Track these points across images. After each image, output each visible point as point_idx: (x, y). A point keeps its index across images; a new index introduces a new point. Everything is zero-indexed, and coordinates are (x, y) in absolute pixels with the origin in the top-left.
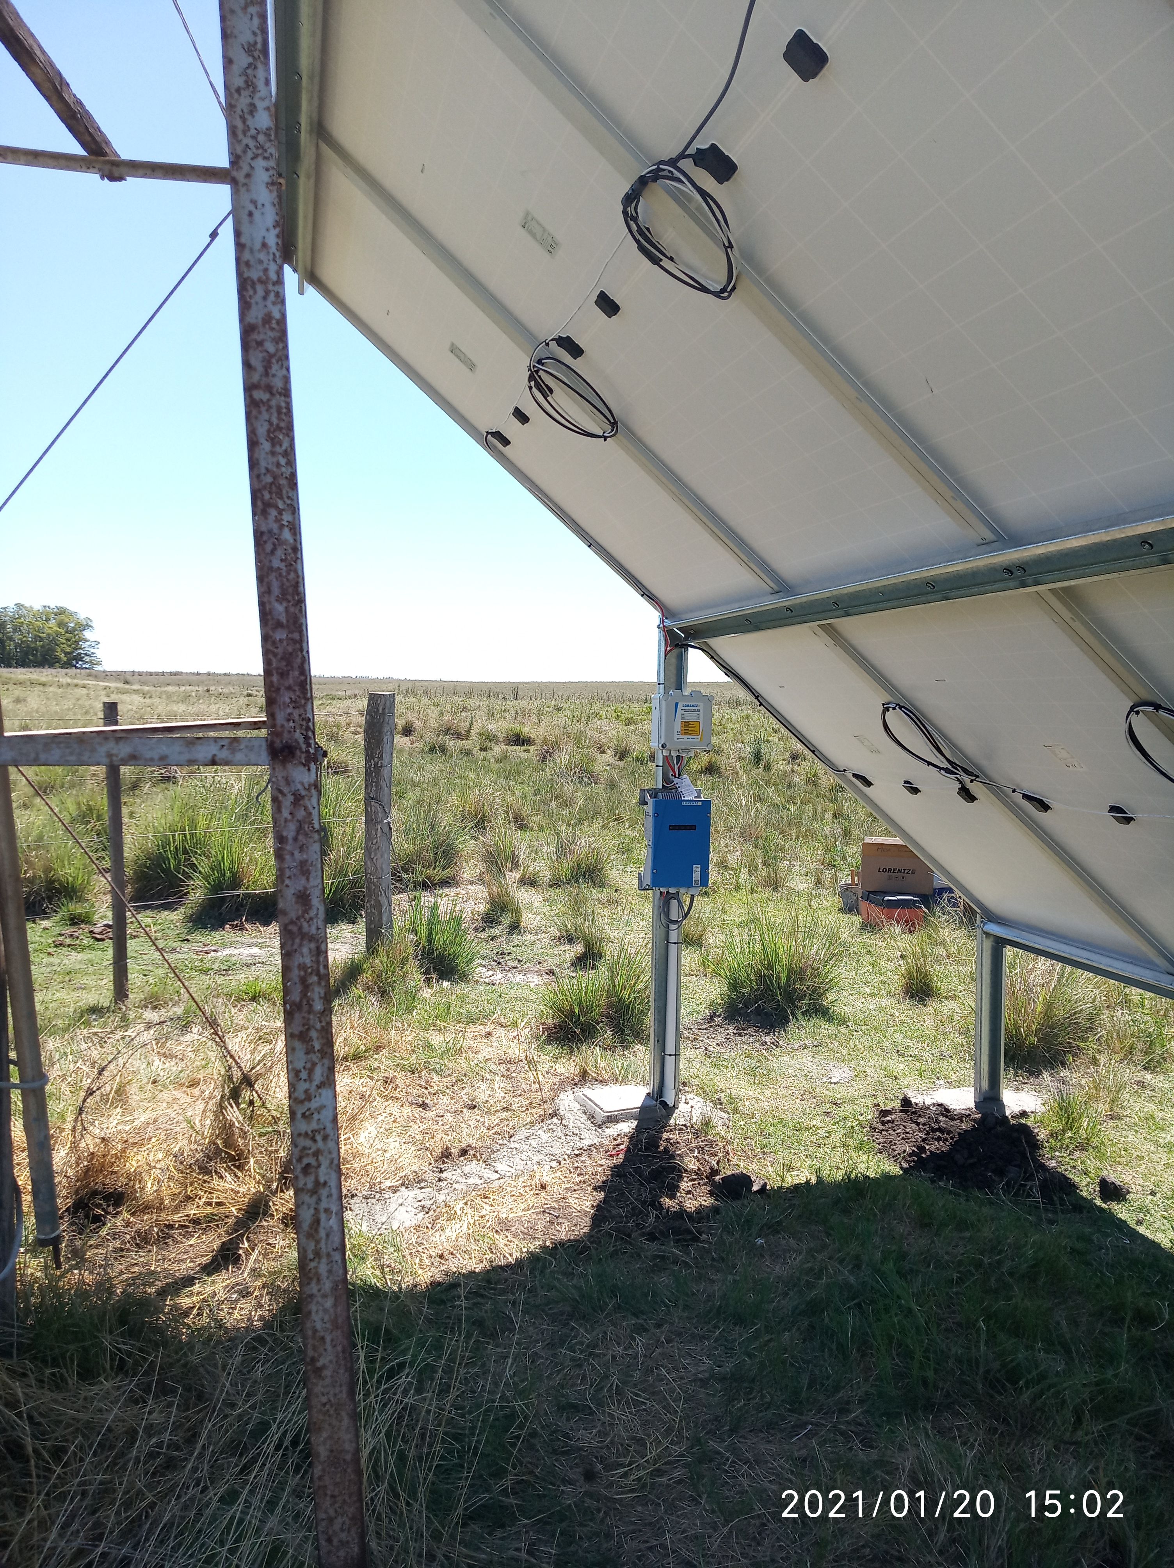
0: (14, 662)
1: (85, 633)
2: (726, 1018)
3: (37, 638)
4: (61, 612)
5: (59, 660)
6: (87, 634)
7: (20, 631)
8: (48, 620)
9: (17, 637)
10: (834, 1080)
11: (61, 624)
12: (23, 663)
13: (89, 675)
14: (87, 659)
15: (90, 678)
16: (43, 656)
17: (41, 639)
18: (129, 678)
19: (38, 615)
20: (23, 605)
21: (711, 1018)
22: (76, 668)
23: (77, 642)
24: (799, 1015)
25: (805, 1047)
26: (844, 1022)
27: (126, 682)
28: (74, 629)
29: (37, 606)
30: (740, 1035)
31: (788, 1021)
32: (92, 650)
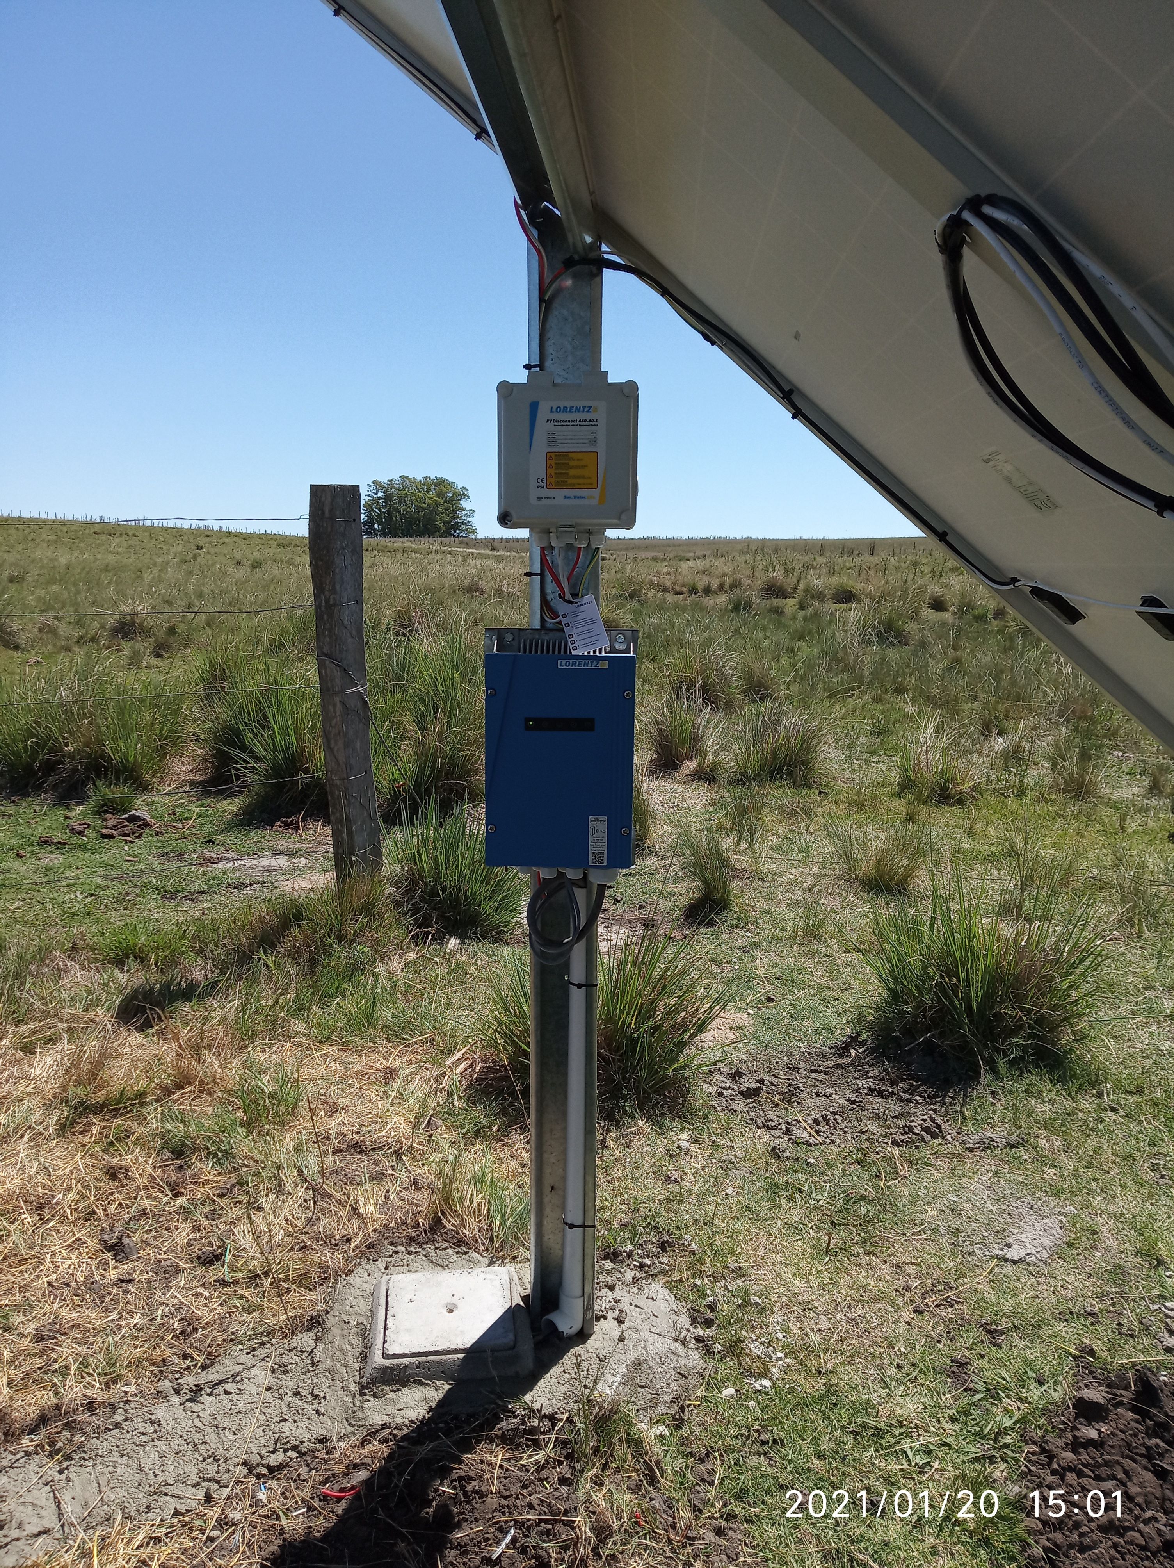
0: (399, 532)
1: (461, 502)
2: (872, 1050)
3: (419, 508)
4: (441, 482)
5: (439, 530)
6: (464, 504)
7: (405, 502)
8: (429, 491)
9: (402, 508)
10: (1014, 1253)
11: (440, 494)
12: (407, 533)
13: (461, 543)
14: (464, 527)
15: (462, 545)
16: (425, 526)
17: (423, 509)
18: (496, 544)
19: (418, 485)
20: (407, 477)
21: (846, 1047)
22: (454, 536)
23: (454, 511)
24: (1002, 1065)
25: (988, 1146)
26: (1094, 1084)
27: (493, 549)
28: (452, 499)
29: (419, 478)
30: (880, 1094)
31: (976, 1076)
32: (469, 519)
